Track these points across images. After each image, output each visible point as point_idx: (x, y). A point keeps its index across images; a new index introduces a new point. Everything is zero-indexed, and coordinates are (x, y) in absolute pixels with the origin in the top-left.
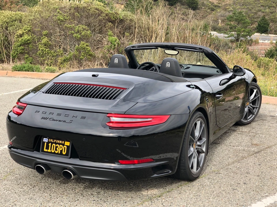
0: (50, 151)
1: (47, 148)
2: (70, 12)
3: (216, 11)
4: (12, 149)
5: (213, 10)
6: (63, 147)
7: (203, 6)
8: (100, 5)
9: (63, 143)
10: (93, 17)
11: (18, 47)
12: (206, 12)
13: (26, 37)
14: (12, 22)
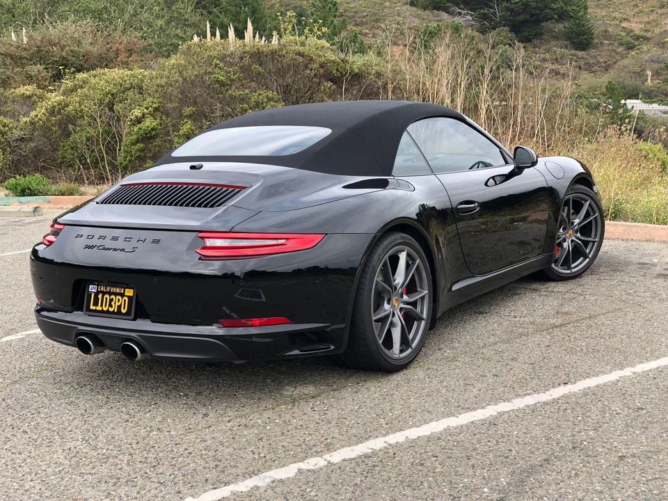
0: (101, 309)
1: (96, 304)
2: (241, 64)
3: (639, 49)
4: (43, 313)
5: (630, 47)
6: (121, 300)
7: (607, 40)
8: (323, 47)
9: (122, 291)
10: (292, 73)
11: (133, 145)
12: (614, 54)
13: (148, 123)
14: (123, 92)
